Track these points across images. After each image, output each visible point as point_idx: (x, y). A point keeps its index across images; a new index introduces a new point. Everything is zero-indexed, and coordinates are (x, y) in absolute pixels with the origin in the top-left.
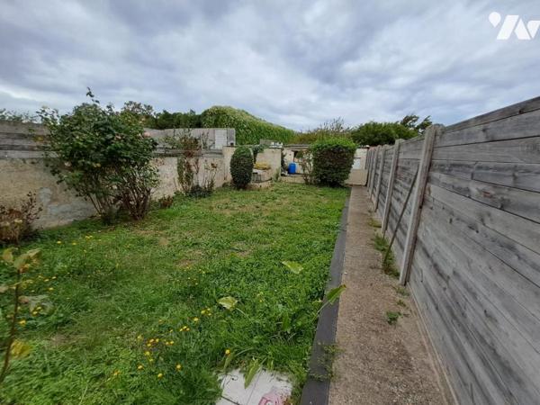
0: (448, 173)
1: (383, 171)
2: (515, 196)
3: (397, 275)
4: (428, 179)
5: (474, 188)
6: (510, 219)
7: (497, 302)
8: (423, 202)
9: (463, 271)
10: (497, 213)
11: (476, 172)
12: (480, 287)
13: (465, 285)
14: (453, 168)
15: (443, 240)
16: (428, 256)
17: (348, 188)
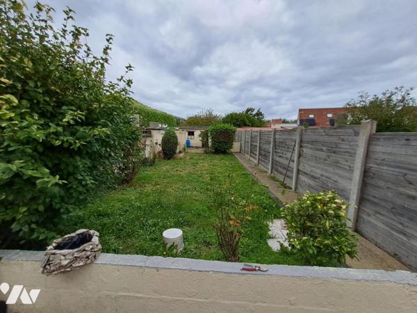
0: (312, 144)
1: (260, 143)
2: (337, 150)
3: (291, 188)
4: (301, 147)
5: (324, 148)
6: (337, 155)
7: (337, 177)
8: (300, 156)
9: (324, 173)
10: (333, 154)
11: (324, 144)
12: (331, 175)
13: (327, 177)
14: (312, 142)
15: (314, 167)
16: (307, 174)
17: (231, 154)
